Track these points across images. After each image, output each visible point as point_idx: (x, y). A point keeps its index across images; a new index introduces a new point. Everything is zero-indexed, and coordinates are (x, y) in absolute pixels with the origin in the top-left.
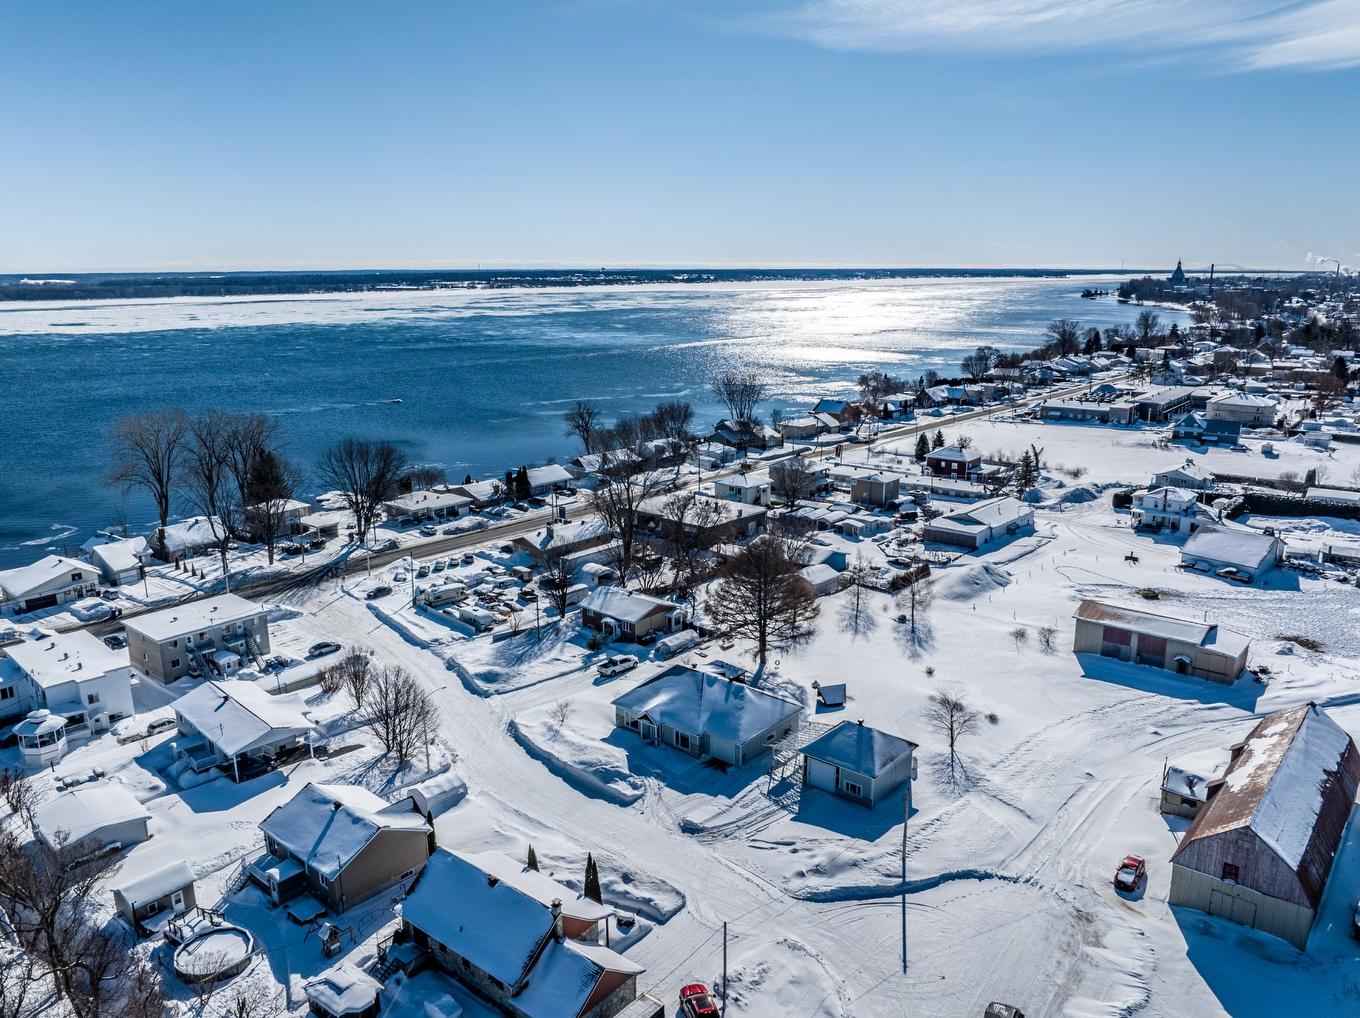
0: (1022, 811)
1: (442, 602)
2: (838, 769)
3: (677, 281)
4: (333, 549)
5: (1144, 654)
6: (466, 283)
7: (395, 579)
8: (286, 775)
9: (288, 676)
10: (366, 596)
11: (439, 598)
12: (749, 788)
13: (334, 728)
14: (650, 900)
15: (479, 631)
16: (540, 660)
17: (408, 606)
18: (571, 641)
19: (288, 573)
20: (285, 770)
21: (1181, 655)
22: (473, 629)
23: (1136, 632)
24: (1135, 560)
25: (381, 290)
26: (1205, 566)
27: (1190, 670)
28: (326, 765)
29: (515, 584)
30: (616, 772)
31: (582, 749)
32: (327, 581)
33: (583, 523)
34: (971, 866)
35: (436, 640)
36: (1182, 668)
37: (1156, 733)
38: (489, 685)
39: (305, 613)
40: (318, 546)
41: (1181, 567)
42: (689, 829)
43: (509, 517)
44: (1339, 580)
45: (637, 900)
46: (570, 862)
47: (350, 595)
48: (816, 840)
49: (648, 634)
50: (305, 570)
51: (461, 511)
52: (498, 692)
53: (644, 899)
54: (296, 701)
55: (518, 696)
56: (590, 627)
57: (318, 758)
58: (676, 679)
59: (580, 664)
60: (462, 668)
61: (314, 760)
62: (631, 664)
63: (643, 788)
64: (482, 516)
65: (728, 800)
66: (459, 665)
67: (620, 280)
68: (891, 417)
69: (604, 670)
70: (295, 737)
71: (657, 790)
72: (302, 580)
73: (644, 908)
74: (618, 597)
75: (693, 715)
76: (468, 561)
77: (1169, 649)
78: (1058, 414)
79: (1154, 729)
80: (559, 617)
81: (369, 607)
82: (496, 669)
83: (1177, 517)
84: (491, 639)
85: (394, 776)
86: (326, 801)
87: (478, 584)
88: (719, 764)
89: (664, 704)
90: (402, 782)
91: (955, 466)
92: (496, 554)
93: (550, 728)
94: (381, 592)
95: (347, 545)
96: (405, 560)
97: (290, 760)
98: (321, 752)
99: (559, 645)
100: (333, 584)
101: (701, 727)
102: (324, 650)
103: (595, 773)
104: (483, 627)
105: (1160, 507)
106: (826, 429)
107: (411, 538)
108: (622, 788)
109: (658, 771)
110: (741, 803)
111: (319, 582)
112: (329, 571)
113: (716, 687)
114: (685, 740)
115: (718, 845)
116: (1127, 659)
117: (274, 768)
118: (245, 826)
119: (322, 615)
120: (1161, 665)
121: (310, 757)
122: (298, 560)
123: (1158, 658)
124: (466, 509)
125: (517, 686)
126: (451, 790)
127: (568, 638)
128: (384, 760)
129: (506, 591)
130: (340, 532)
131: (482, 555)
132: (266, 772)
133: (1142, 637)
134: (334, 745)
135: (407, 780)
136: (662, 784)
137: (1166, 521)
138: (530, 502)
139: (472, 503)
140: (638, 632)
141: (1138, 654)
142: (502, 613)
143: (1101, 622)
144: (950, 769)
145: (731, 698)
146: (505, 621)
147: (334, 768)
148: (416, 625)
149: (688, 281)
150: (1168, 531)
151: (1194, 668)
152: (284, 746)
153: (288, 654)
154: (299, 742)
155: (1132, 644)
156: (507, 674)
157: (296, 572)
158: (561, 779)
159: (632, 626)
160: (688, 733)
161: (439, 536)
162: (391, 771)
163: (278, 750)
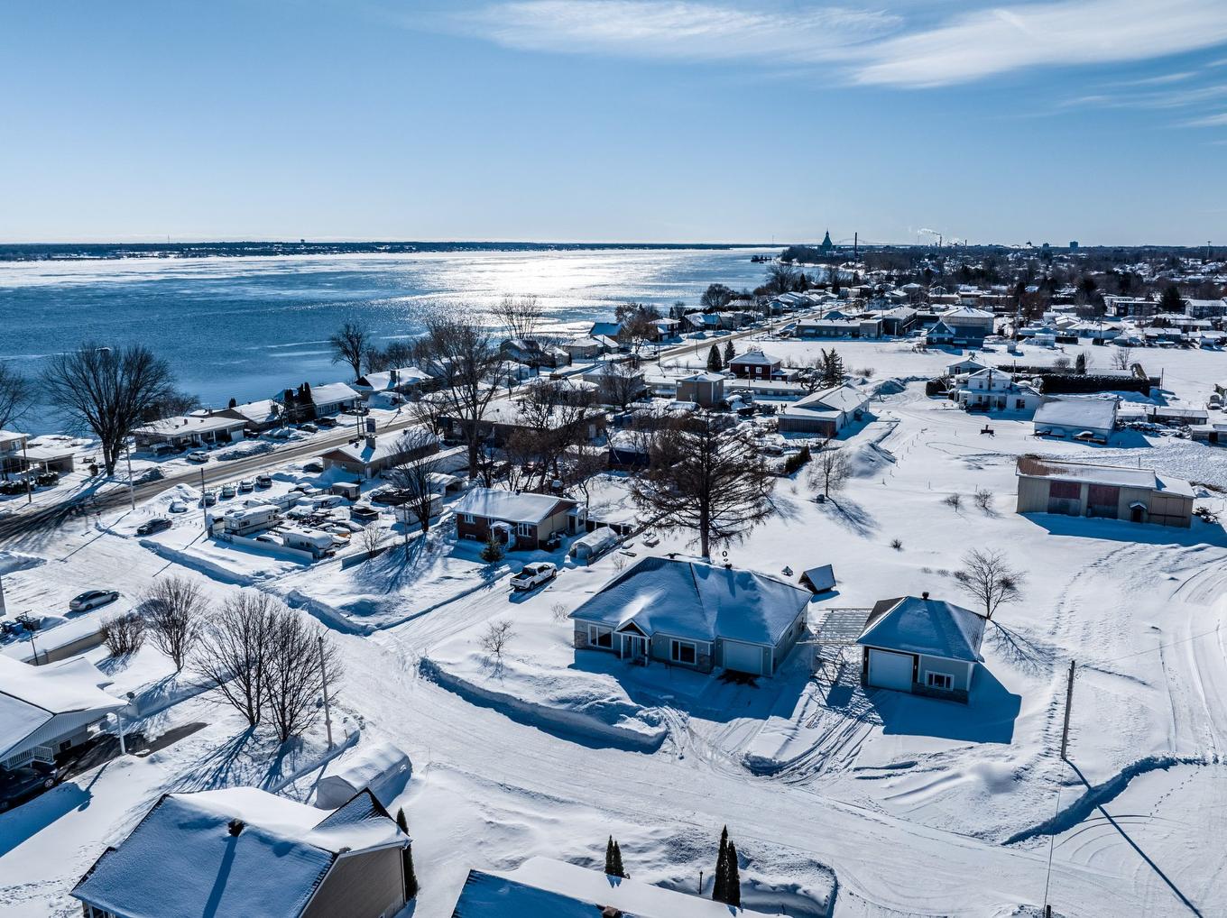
0: (1131, 678)
1: (250, 530)
2: (916, 658)
3: (380, 251)
4: (70, 485)
5: (1096, 506)
6: (156, 254)
7: (172, 510)
8: (83, 788)
9: (46, 640)
10: (136, 532)
11: (245, 524)
12: (802, 701)
13: (149, 702)
14: (795, 887)
15: (317, 558)
16: (423, 581)
17: (202, 539)
18: (450, 555)
19: (10, 515)
20: (81, 781)
21: (1137, 501)
22: (310, 555)
23: (1086, 483)
24: (991, 432)
25: (59, 259)
26: (1060, 432)
27: (1145, 516)
28: (152, 761)
29: (341, 503)
30: (618, 705)
31: (551, 683)
32: (72, 520)
33: (405, 432)
34: (1144, 754)
35: (262, 573)
36: (1137, 515)
37: (1172, 579)
38: (366, 619)
39: (49, 560)
40: (48, 482)
41: (1037, 435)
42: (762, 768)
43: (296, 438)
44: (1176, 436)
45: (774, 891)
46: (641, 851)
47: (110, 533)
48: (941, 754)
49: (550, 537)
50: (35, 510)
51: (234, 434)
52: (381, 627)
53: (786, 887)
54: (83, 669)
55: (411, 629)
56: (469, 538)
57: (132, 753)
58: (654, 574)
59: (480, 581)
60: (314, 601)
61: (127, 757)
62: (550, 572)
63: (663, 723)
64: (262, 439)
65: (786, 721)
66: (309, 600)
67: (322, 250)
68: (661, 340)
69: (521, 583)
70: (87, 725)
71: (682, 723)
72: (35, 522)
73: (789, 901)
74: (504, 497)
75: (695, 616)
76: (264, 484)
77: (1123, 497)
78: (813, 331)
79: (1169, 576)
80: (419, 533)
81: (143, 544)
82: (370, 597)
83: (1003, 395)
84: (340, 564)
85: (279, 762)
86: (208, 823)
87: (290, 507)
88: (740, 676)
89: (651, 607)
90: (294, 770)
91: (758, 370)
92: (300, 475)
93: (486, 662)
94: (157, 526)
95: (89, 480)
96: (180, 487)
97: (83, 763)
98: (136, 742)
99: (439, 562)
100: (83, 523)
101: (712, 630)
102: (93, 602)
103: (590, 711)
104: (321, 551)
105: (985, 387)
106: (606, 349)
107: (176, 467)
108: (633, 725)
109: (671, 697)
110: (805, 723)
111: (58, 524)
112: (70, 510)
113: (712, 578)
114: (688, 652)
115: (815, 784)
116: (1076, 514)
117: (58, 781)
118: (25, 893)
119: (76, 560)
120: (1114, 516)
121: (119, 753)
122: (24, 499)
123: (1111, 508)
124: (240, 433)
125: (407, 615)
126: (390, 769)
127: (446, 553)
128: (250, 740)
129: (333, 511)
130: (76, 466)
131: (280, 477)
132: (42, 790)
133: (1093, 488)
134: (154, 730)
135: (300, 765)
136: (685, 714)
137: (992, 401)
138: (317, 423)
139: (246, 426)
140: (541, 535)
141: (1089, 507)
142: (340, 534)
143: (1047, 477)
144: (1010, 644)
145: (738, 589)
146: (347, 543)
147: (169, 764)
148: (223, 559)
149: (390, 251)
150: (995, 409)
151: (1150, 514)
152: (68, 743)
153: (37, 612)
154: (92, 733)
155: (1081, 497)
156: (387, 602)
157: (21, 513)
158: (536, 728)
159: (533, 529)
160: (693, 641)
161: (213, 463)
162: (271, 755)
163: (59, 751)
